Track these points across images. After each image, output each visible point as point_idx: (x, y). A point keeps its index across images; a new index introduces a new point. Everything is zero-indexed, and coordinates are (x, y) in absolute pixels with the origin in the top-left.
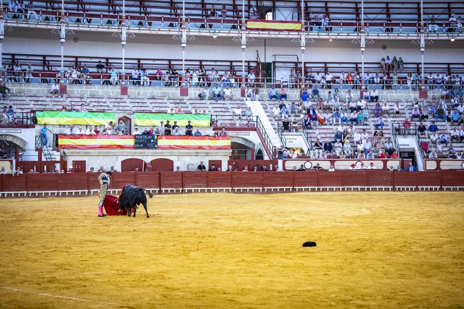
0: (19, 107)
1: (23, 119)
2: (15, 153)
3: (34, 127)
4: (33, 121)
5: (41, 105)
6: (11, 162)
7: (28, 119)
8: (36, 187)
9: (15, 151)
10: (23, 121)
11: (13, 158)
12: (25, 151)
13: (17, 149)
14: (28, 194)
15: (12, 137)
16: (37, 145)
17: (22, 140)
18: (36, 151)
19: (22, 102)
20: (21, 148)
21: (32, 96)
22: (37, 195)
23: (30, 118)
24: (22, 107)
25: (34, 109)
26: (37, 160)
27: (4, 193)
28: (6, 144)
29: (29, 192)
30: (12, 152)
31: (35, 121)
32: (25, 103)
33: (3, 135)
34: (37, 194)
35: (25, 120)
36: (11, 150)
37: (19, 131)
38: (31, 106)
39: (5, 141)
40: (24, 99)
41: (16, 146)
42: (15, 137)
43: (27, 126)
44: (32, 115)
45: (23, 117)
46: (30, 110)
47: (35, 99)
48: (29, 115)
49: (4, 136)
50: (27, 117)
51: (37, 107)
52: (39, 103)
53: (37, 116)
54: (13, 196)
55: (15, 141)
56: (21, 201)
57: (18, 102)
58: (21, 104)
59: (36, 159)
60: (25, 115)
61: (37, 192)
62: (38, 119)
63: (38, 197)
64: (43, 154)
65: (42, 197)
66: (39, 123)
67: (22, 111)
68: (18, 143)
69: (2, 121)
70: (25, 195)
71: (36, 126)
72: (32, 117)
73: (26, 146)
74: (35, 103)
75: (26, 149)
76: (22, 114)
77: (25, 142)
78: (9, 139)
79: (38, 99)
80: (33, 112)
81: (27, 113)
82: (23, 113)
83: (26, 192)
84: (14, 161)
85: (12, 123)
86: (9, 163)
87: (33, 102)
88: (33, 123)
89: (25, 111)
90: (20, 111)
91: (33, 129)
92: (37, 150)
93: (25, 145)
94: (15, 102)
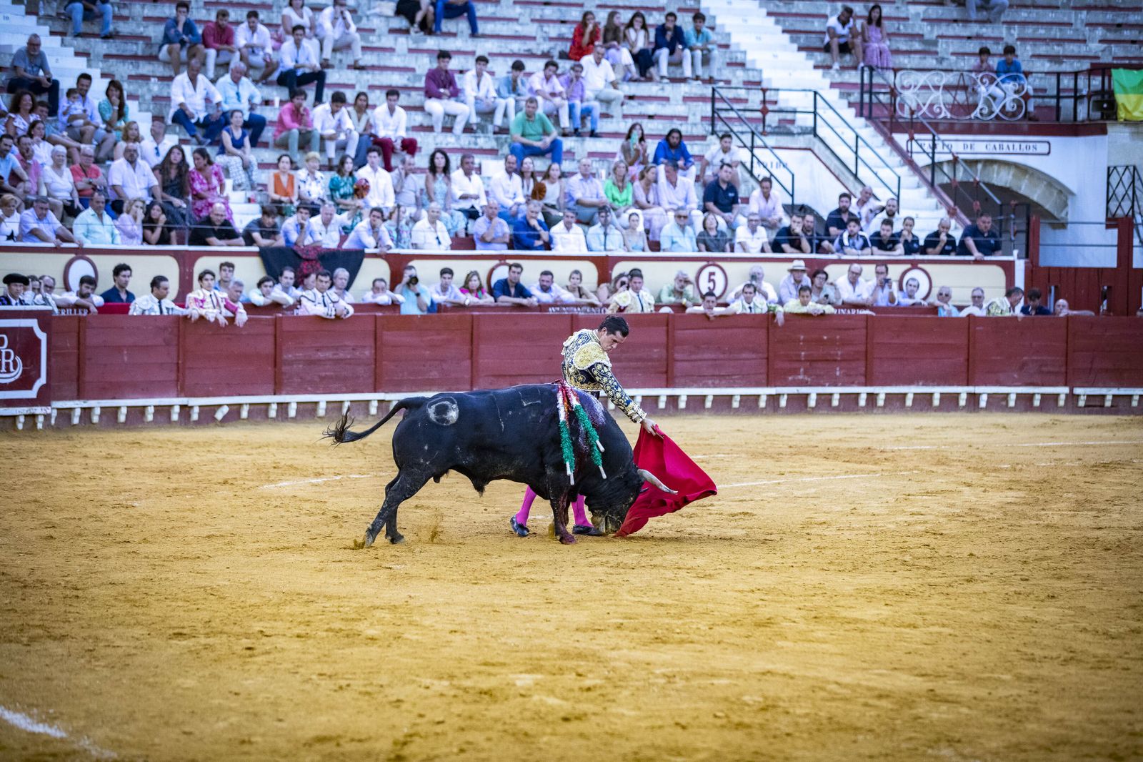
0: (1043, 49)
1: (1058, 97)
2: (1022, 237)
3: (1103, 131)
4: (1098, 105)
5: (1133, 42)
6: (1008, 268)
7: (1077, 98)
8: (1107, 370)
9: (1024, 228)
10: (1058, 108)
11: (1016, 252)
12: (1062, 225)
13: (1033, 218)
14: (1072, 398)
15: (1013, 171)
16: (1113, 206)
17: (1051, 183)
18: (1108, 227)
19: (1056, 32)
20: (1048, 214)
21: (1095, 8)
22: (1108, 404)
23: (1089, 96)
24: (1057, 50)
25: (1106, 59)
26: (1114, 264)
27: (978, 390)
28: (988, 199)
29: (1077, 391)
30: (1012, 228)
31: (1107, 107)
32: (1069, 33)
33: (976, 162)
34: (1109, 398)
35: (1067, 104)
36: (1008, 220)
37: (1043, 148)
38: (1094, 47)
39: (985, 183)
40: (1066, 19)
41: (1029, 209)
42: (1023, 170)
43: (1074, 129)
44: (1096, 82)
45: (1059, 90)
46: (1086, 65)
47: (1109, 17)
48: (1082, 83)
49: (980, 166)
50: (1076, 89)
51: (1118, 50)
52: (1127, 34)
53: (1116, 87)
54: (1012, 404)
55: (1025, 188)
56: (1043, 426)
57: (1042, 32)
58: (1053, 40)
59: (1108, 259)
60: (1067, 82)
61: (1110, 392)
62: (1120, 98)
63: (1114, 410)
64: (1136, 241)
65: (1131, 411)
66: (1122, 114)
67: (1056, 68)
68: (1036, 194)
69: (975, 106)
70: (1061, 403)
71: (1110, 129)
72: (1096, 93)
73: (1069, 209)
74: (1110, 36)
75: (1070, 219)
76: (1053, 80)
77: (1064, 193)
78: (1002, 178)
79: (1120, 20)
80: (1102, 70)
81: (1076, 74)
82: (1058, 74)
83: (1063, 391)
84: (1020, 266)
85: (1014, 114)
86: (998, 274)
87: (1099, 32)
88: (1097, 115)
89: (1066, 67)
90: (1047, 66)
91: (1098, 138)
92: (1111, 222)
93: (1066, 205)
94: (1029, 31)
